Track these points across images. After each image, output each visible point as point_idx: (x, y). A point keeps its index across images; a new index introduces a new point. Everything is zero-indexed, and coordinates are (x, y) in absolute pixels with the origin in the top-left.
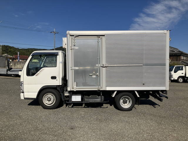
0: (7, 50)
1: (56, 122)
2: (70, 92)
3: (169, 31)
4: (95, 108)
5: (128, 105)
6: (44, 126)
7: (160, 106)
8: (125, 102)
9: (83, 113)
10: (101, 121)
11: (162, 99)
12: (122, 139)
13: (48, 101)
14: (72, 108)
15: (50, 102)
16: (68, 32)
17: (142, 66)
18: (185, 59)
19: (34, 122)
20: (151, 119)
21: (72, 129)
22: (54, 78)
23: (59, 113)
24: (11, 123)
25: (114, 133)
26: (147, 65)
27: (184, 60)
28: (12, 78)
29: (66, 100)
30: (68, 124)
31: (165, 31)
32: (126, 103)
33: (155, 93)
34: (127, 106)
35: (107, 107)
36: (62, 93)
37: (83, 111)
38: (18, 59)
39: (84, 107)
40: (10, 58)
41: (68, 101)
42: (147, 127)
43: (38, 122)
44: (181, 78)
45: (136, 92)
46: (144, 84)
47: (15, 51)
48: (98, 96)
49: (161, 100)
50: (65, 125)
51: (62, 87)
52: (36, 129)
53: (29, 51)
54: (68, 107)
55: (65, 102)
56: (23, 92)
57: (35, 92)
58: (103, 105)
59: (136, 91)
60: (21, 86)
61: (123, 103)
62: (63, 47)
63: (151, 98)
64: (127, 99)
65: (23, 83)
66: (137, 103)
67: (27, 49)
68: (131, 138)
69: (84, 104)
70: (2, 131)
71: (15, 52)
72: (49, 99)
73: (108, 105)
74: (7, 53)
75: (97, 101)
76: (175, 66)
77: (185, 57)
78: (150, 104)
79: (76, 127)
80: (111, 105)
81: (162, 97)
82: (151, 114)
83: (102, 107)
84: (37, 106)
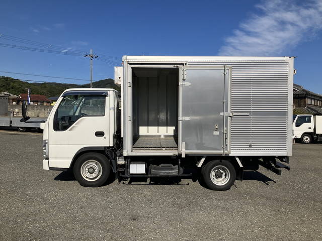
0: (7, 84)
1: (105, 209)
2: (126, 158)
3: (292, 58)
4: (169, 186)
5: (223, 180)
6: (86, 215)
7: (275, 182)
8: (218, 176)
9: (149, 193)
10: (180, 206)
11: (281, 171)
12: (219, 236)
13: (89, 173)
14: (130, 186)
15: (93, 174)
16: (124, 57)
17: (248, 116)
18: (313, 103)
19: (68, 208)
20: (264, 205)
21: (134, 219)
22: (100, 134)
23: (108, 194)
24: (31, 209)
25: (204, 227)
26: (255, 114)
27: (311, 104)
28: (19, 133)
29: (119, 172)
30: (126, 212)
31: (287, 58)
32: (221, 176)
33: (268, 161)
34: (221, 182)
35: (189, 184)
36: (114, 159)
37: (148, 190)
38: (28, 101)
39: (150, 184)
40: (14, 100)
41: (123, 173)
42: (258, 217)
43: (75, 208)
44: (307, 136)
45: (237, 159)
46: (251, 145)
47: (22, 86)
48: (174, 165)
49: (278, 172)
50: (122, 213)
51: (113, 150)
52: (75, 220)
53: (46, 87)
54: (123, 183)
55: (119, 175)
56: (47, 158)
57: (68, 158)
58: (180, 181)
59: (238, 157)
60: (44, 148)
61: (214, 178)
62: (115, 83)
63: (262, 170)
64: (222, 171)
65: (47, 143)
66: (239, 178)
67: (42, 84)
68: (232, 234)
69: (149, 179)
70: (17, 224)
71: (23, 88)
72: (91, 170)
73: (190, 181)
74: (8, 90)
75: (172, 174)
76: (298, 115)
77: (313, 101)
78: (259, 180)
79: (141, 217)
80: (194, 181)
81: (280, 167)
82: (262, 196)
83: (179, 183)
84: (70, 182)
